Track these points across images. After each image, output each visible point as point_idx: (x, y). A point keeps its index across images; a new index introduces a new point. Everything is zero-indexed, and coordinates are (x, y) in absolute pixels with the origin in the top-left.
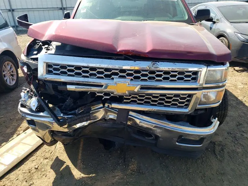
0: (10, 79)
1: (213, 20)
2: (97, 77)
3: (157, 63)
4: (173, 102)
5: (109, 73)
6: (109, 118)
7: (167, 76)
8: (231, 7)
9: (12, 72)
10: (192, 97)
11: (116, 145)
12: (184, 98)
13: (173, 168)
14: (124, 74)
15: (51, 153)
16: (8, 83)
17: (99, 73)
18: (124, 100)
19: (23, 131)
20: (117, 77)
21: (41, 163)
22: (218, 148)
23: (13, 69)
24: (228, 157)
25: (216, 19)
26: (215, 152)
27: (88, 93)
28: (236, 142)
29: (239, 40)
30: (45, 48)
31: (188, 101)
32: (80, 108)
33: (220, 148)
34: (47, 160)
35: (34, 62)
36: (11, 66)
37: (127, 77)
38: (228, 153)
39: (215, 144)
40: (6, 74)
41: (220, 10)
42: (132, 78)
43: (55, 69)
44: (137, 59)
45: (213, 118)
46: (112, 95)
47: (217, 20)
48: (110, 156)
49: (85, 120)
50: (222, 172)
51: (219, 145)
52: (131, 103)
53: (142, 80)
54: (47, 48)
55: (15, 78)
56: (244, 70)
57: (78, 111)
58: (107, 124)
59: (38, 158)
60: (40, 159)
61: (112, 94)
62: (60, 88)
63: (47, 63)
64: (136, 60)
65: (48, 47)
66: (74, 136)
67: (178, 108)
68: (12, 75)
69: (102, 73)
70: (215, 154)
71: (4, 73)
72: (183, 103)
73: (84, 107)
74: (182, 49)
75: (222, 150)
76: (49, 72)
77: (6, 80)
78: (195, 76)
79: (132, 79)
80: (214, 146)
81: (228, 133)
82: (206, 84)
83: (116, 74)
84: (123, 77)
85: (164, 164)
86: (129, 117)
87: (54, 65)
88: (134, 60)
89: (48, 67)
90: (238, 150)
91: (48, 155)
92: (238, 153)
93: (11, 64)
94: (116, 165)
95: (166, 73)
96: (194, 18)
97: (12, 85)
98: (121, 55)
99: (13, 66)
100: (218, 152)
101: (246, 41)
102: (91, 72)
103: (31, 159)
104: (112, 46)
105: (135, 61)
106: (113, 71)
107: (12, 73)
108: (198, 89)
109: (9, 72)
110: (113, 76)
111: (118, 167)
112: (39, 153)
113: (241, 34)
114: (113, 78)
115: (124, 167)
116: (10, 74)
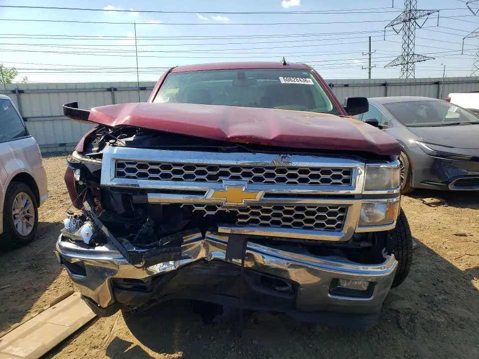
0: (23, 223)
1: (379, 124)
2: (195, 179)
3: (288, 155)
4: (317, 222)
5: (215, 173)
6: (212, 258)
7: (304, 176)
8: (407, 105)
9: (28, 212)
10: (347, 213)
11: (225, 311)
12: (334, 214)
13: (328, 351)
14: (239, 174)
15: (103, 339)
16: (19, 230)
17: (199, 173)
18: (238, 220)
19: (49, 306)
20: (228, 178)
21: (86, 355)
22: (403, 319)
23: (31, 206)
24: (423, 330)
25: (383, 122)
26: (400, 324)
27: (181, 207)
28: (435, 309)
29: (424, 154)
30: (111, 143)
31: (341, 218)
32: (165, 238)
33: (408, 317)
34: (97, 350)
35: (94, 161)
36: (27, 201)
37: (244, 179)
38: (423, 324)
39: (399, 312)
40: (18, 214)
41: (387, 108)
42: (250, 179)
43: (129, 170)
44: (258, 150)
45: (385, 252)
46: (219, 209)
47: (385, 124)
48: (212, 338)
49: (173, 257)
50: (414, 354)
51: (406, 314)
52: (250, 224)
53: (266, 182)
54: (113, 143)
55: (32, 222)
56: (440, 203)
57: (161, 242)
58: (208, 269)
59: (79, 347)
60: (83, 350)
61: (219, 206)
62: (136, 198)
63: (117, 160)
64: (256, 151)
65: (115, 143)
66: (152, 291)
67: (325, 231)
68: (27, 218)
69: (203, 173)
70: (400, 327)
71: (14, 213)
72: (333, 222)
73: (172, 237)
74: (324, 136)
75: (412, 321)
76: (119, 175)
77: (17, 225)
78: (347, 177)
79: (250, 182)
80: (398, 315)
81: (420, 296)
82: (365, 190)
83: (226, 174)
84: (238, 178)
85: (311, 346)
86: (247, 251)
87: (127, 163)
88: (253, 151)
89: (118, 167)
90: (439, 320)
91: (97, 342)
92: (438, 324)
93: (27, 196)
94: (226, 352)
95: (304, 171)
96: (344, 109)
97: (26, 235)
98: (233, 144)
99: (30, 200)
100: (405, 324)
101: (435, 154)
102: (186, 172)
103: (66, 349)
104: (219, 131)
105: (254, 153)
106: (221, 169)
107: (27, 214)
108: (355, 197)
109: (23, 211)
110: (220, 178)
111: (229, 353)
112: (80, 339)
113: (426, 143)
114: (221, 181)
115: (240, 353)
116: (24, 215)
